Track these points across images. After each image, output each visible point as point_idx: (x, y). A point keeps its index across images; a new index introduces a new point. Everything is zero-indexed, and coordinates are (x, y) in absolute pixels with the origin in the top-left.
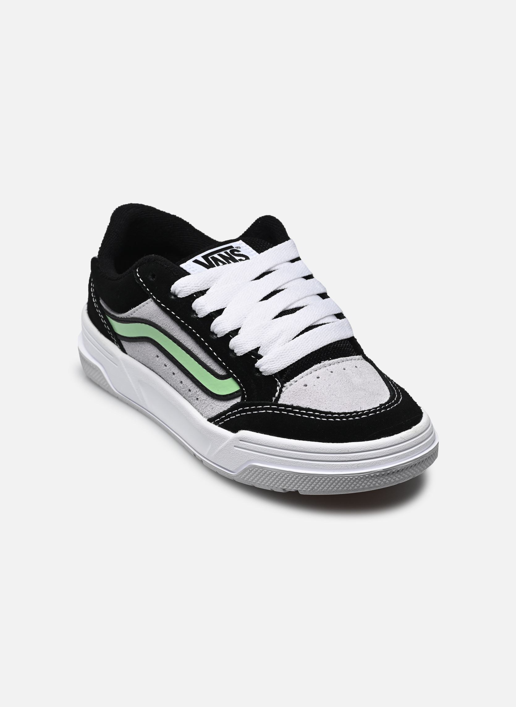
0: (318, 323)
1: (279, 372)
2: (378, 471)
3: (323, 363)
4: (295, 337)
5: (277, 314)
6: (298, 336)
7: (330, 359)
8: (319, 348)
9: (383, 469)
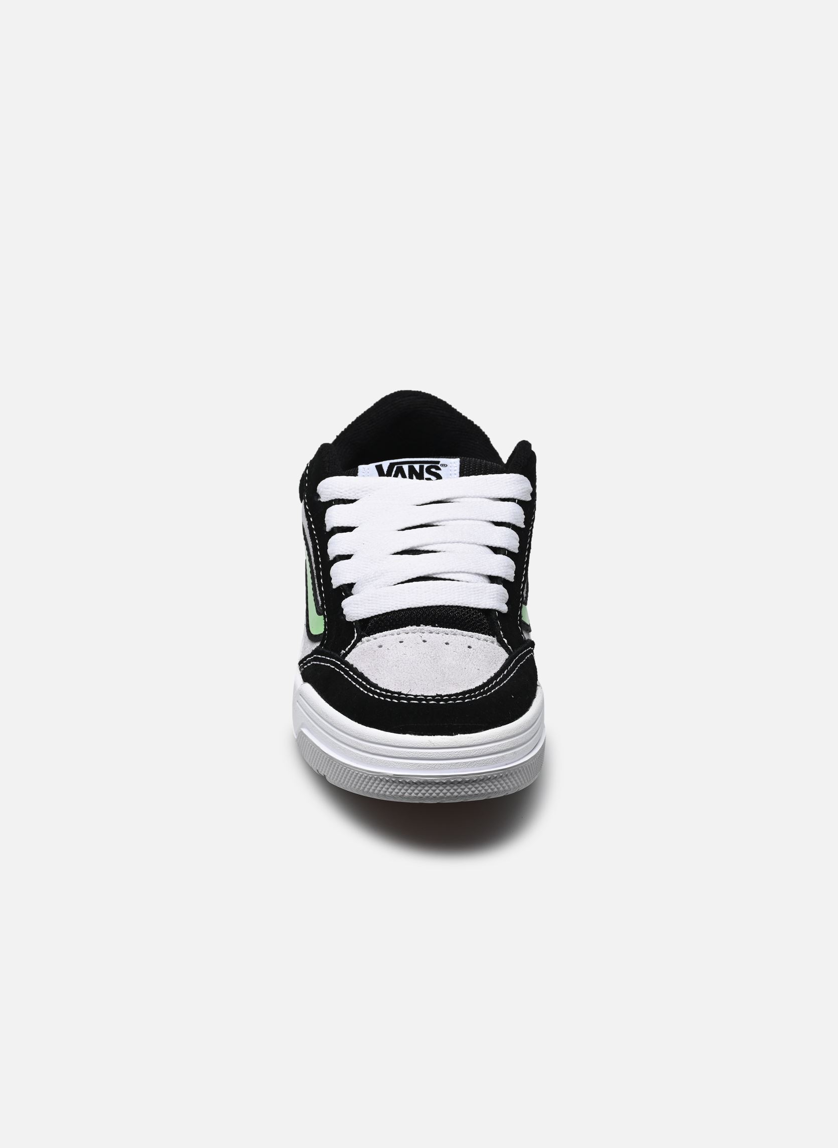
0: (438, 576)
1: (360, 620)
2: (388, 774)
3: (422, 627)
4: (398, 584)
5: (400, 550)
6: (402, 583)
7: (437, 625)
8: (422, 606)
9: (394, 775)
